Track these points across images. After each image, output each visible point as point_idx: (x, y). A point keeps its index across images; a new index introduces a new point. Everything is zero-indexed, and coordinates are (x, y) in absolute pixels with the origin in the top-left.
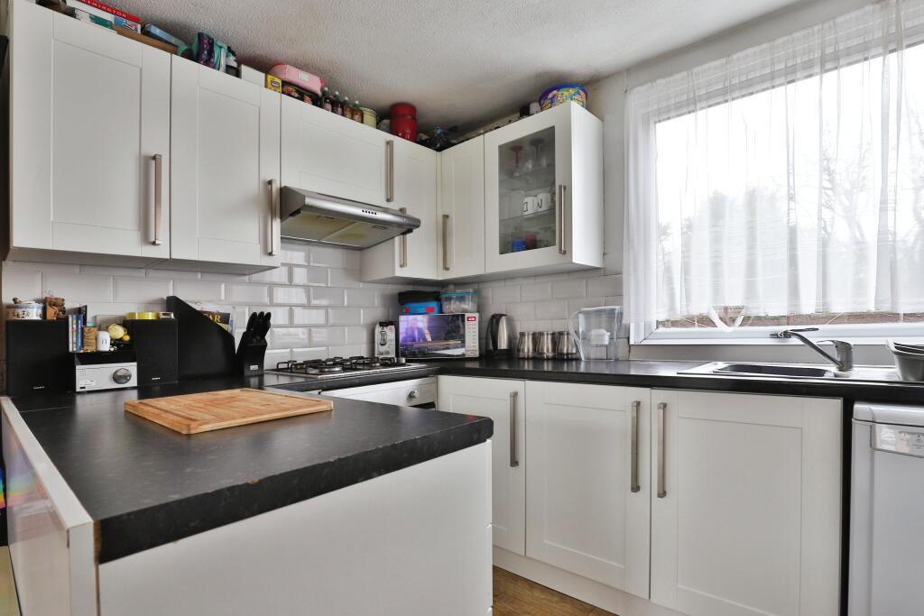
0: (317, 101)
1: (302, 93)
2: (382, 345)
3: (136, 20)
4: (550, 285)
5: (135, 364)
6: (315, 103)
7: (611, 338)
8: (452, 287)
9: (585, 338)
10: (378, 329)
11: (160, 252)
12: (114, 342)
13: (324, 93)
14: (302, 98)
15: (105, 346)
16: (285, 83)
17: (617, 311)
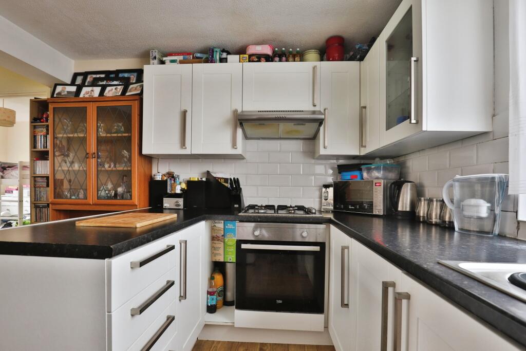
0: (268, 59)
1: (259, 58)
2: (326, 200)
3: (189, 54)
4: (448, 153)
5: (182, 199)
6: (267, 61)
7: (492, 210)
8: (377, 160)
9: (460, 208)
10: (324, 190)
11: (187, 152)
12: (182, 190)
13: (274, 52)
14: (259, 61)
15: (178, 191)
16: (250, 56)
17: (497, 180)
